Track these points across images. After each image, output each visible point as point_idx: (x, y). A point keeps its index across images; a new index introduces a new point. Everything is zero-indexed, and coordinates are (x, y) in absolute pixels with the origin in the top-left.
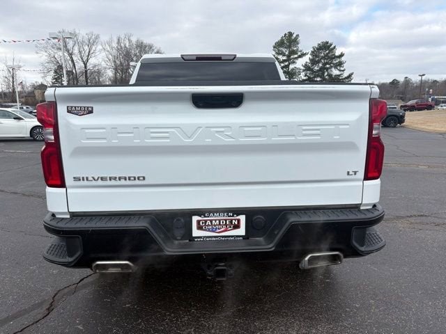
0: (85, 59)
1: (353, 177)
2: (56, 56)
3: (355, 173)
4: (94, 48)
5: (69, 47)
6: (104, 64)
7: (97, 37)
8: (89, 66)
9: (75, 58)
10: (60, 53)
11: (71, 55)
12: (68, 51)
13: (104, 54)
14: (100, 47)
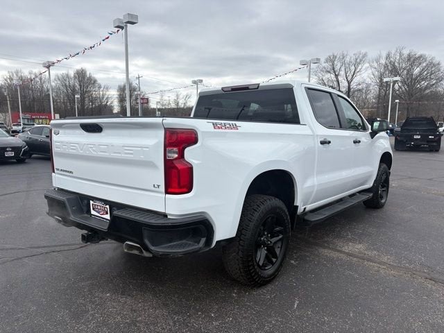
0: (349, 78)
1: (157, 189)
2: (324, 78)
3: (158, 186)
4: (360, 67)
5: (336, 69)
6: (368, 81)
7: (365, 55)
8: (353, 85)
9: (340, 78)
10: (328, 76)
11: (336, 76)
12: (335, 72)
13: (370, 71)
14: (367, 65)
